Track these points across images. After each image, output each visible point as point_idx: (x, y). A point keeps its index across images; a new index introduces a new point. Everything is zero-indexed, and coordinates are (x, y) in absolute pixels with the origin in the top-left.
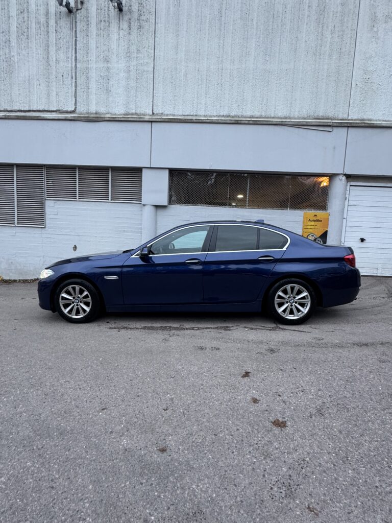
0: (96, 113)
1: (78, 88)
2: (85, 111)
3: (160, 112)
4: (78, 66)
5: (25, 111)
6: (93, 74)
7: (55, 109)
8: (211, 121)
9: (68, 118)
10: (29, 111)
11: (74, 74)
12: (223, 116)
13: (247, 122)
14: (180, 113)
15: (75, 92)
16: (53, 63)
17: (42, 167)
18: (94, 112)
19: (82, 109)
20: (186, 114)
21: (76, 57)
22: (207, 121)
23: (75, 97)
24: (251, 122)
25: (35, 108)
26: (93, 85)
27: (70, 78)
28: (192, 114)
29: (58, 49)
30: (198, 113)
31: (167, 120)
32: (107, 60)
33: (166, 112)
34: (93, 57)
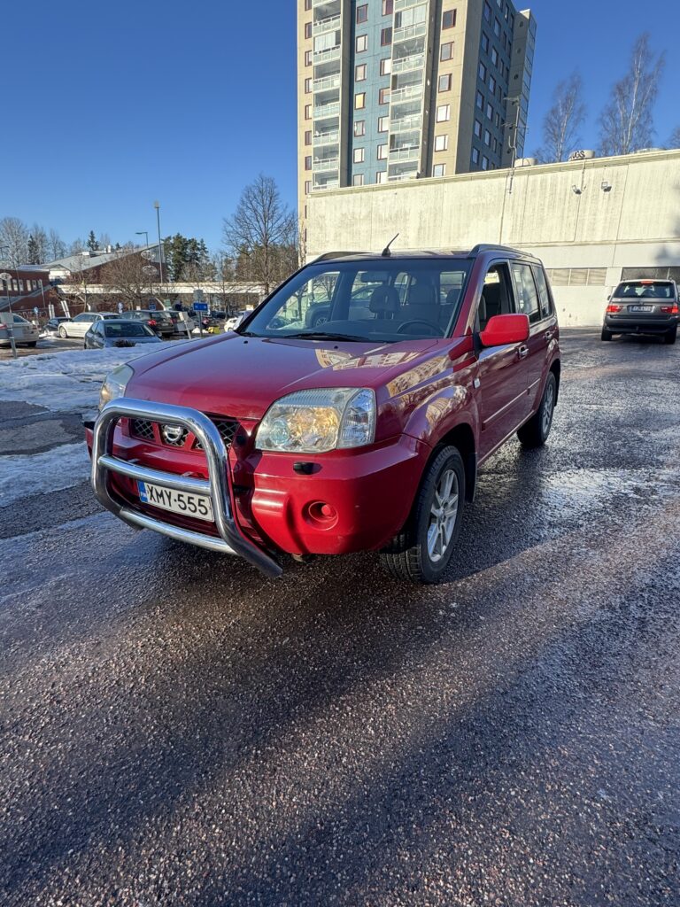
0: (586, 241)
1: (577, 229)
3: (621, 239)
4: (578, 219)
6: (586, 222)
7: (563, 241)
9: (569, 245)
11: (576, 223)
14: (633, 238)
16: (565, 218)
19: (578, 240)
20: (636, 239)
21: (578, 214)
23: (575, 234)
25: (553, 241)
26: (585, 228)
27: (573, 225)
28: (639, 238)
29: (569, 211)
31: (624, 243)
32: (595, 215)
33: (624, 239)
34: (587, 214)
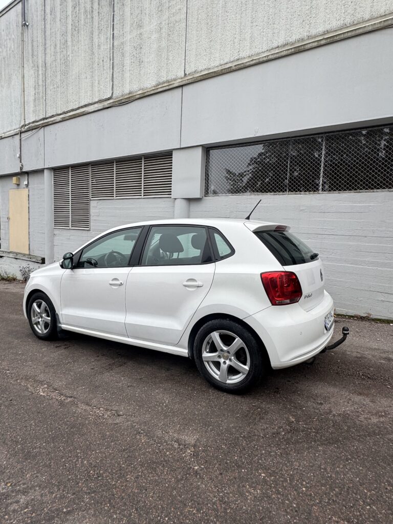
0: (130, 93)
1: (115, 69)
2: (120, 94)
3: (193, 70)
4: (115, 44)
5: (76, 110)
6: (128, 48)
7: (97, 100)
8: (257, 61)
9: (105, 107)
10: (78, 108)
11: (112, 55)
12: (278, 47)
13: (315, 44)
14: (217, 63)
15: (113, 75)
16: (96, 50)
17: (88, 165)
18: (128, 92)
19: (118, 93)
20: (225, 62)
21: (113, 34)
22: (252, 63)
23: (113, 81)
24: (323, 42)
25: (82, 104)
26: (127, 61)
27: (109, 60)
28: (232, 59)
30: (240, 55)
31: (199, 79)
32: (140, 26)
33: (200, 68)
34: (127, 28)
